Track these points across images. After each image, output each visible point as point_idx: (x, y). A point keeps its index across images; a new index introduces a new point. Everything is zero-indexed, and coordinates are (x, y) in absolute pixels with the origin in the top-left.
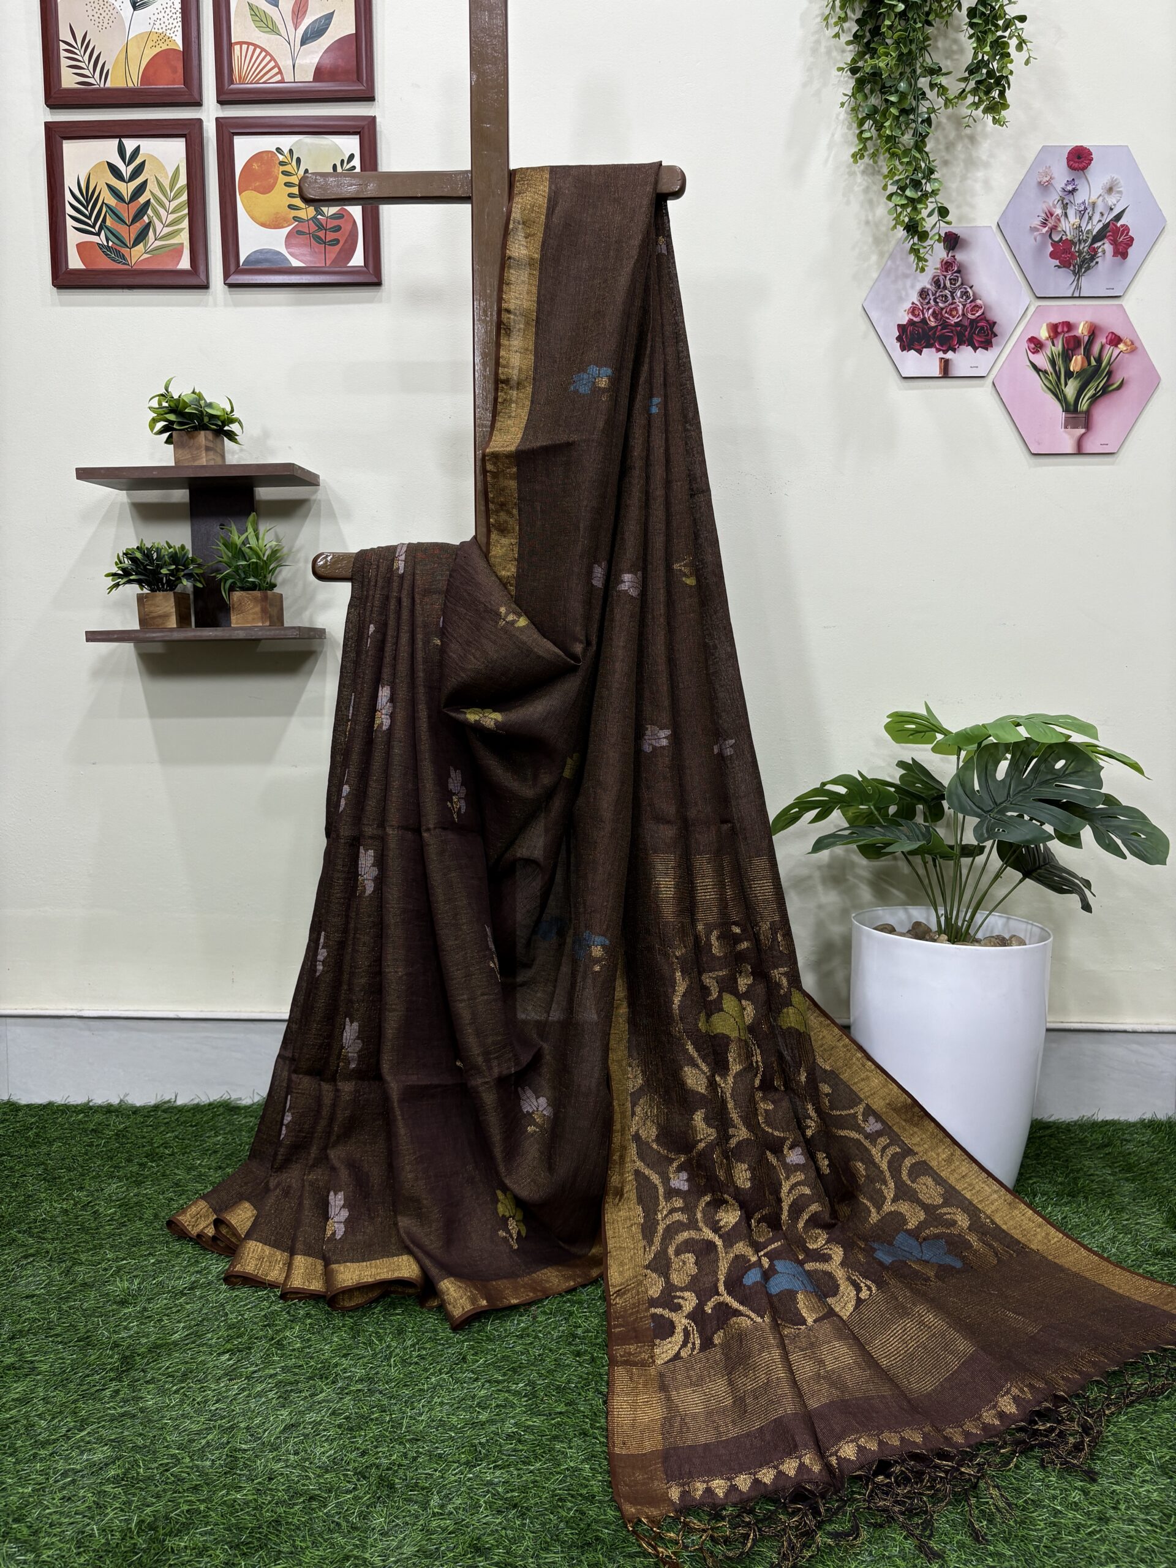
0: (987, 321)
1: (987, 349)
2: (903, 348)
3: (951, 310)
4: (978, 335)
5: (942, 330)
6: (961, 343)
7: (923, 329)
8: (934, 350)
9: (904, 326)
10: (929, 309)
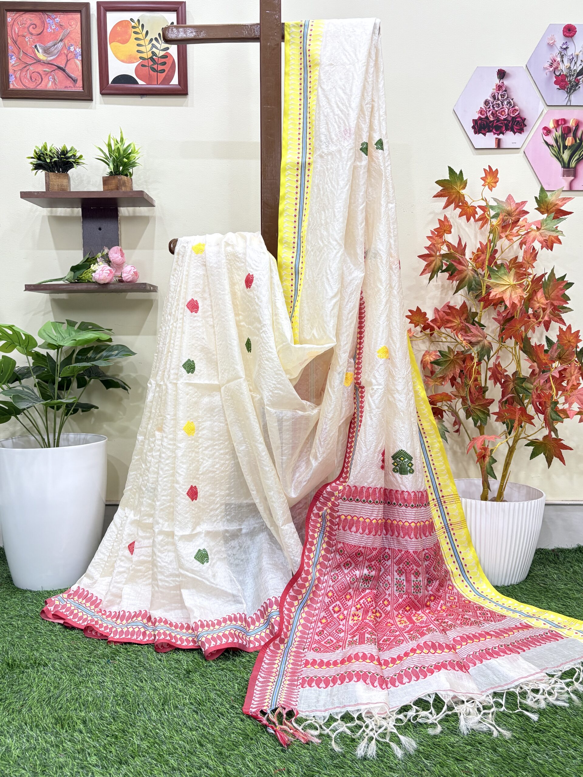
0: (521, 118)
1: (521, 133)
2: (476, 133)
3: (502, 112)
4: (516, 125)
5: (496, 122)
6: (507, 130)
7: (487, 122)
8: (492, 133)
9: (476, 120)
10: (489, 111)
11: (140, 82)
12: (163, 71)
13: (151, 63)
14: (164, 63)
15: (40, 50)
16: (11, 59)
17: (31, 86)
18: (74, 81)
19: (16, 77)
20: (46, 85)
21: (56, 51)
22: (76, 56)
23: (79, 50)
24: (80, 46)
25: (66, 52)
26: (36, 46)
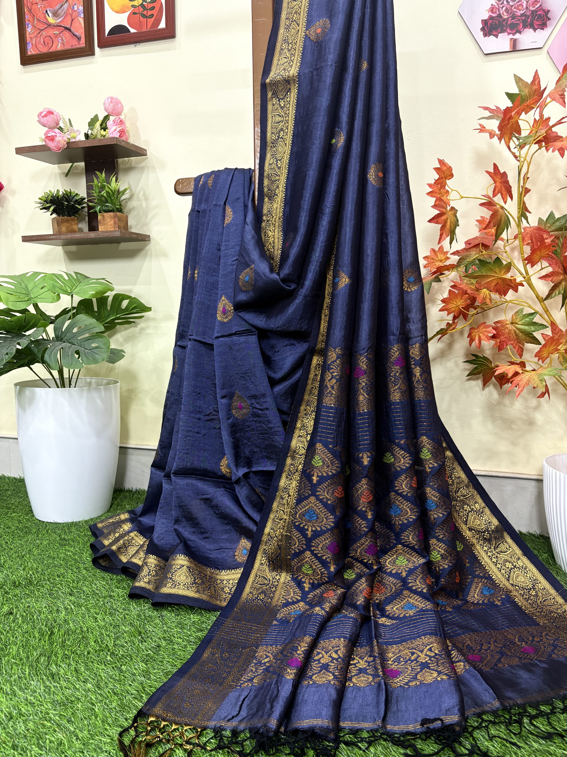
0: (544, 10)
1: (543, 29)
2: (485, 35)
3: (518, 6)
4: (537, 20)
5: (512, 20)
6: (525, 27)
7: (499, 21)
8: (506, 34)
9: (486, 20)
10: (503, 7)
11: (132, 30)
12: (153, 15)
13: (141, 9)
14: (153, 8)
15: (50, 14)
16: (28, 27)
17: (44, 50)
18: (78, 39)
19: (32, 44)
20: (56, 47)
21: (63, 13)
22: (79, 15)
23: (81, 8)
24: (82, 4)
25: (71, 12)
26: (46, 11)
